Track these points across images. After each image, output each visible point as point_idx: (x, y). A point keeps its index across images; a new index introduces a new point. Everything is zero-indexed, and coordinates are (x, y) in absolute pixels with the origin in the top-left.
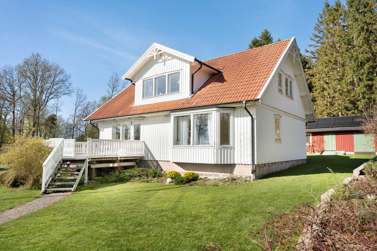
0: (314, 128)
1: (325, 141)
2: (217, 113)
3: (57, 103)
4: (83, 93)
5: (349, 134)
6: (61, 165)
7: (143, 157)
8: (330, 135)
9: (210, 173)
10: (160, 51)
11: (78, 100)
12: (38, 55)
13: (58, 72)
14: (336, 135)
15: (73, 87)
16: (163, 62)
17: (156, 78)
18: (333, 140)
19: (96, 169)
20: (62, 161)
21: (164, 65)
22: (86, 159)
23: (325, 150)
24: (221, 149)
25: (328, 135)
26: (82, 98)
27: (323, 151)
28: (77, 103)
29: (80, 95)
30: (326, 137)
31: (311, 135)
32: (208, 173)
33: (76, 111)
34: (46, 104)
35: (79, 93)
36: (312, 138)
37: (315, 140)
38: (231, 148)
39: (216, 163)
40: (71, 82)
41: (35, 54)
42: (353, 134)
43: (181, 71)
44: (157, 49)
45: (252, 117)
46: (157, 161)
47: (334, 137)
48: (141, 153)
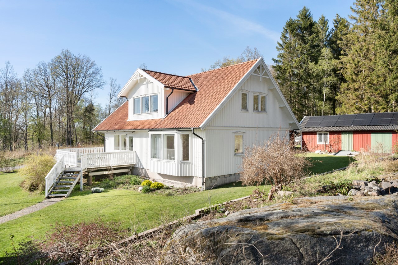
0: (332, 127)
1: (342, 141)
2: (178, 135)
3: (91, 95)
4: (117, 83)
5: (366, 134)
6: (63, 176)
7: (134, 165)
8: (348, 135)
9: (178, 182)
10: (142, 76)
11: (112, 91)
12: (67, 51)
13: (89, 65)
14: (353, 134)
15: (104, 80)
16: (146, 84)
17: (142, 98)
18: (350, 140)
19: (93, 176)
20: (63, 173)
21: (148, 88)
22: (81, 171)
23: (342, 149)
24: (181, 165)
25: (345, 134)
26: (116, 88)
27: (340, 151)
28: (112, 94)
29: (114, 85)
30: (343, 136)
31: (328, 134)
32: (177, 182)
33: (110, 101)
34: (79, 98)
35: (113, 83)
36: (330, 137)
37: (332, 139)
38: (189, 164)
39: (177, 175)
40: (102, 74)
41: (64, 51)
42: (371, 134)
43: (158, 94)
44: (140, 74)
45: (202, 139)
46: (145, 170)
47: (351, 136)
48: (133, 162)
